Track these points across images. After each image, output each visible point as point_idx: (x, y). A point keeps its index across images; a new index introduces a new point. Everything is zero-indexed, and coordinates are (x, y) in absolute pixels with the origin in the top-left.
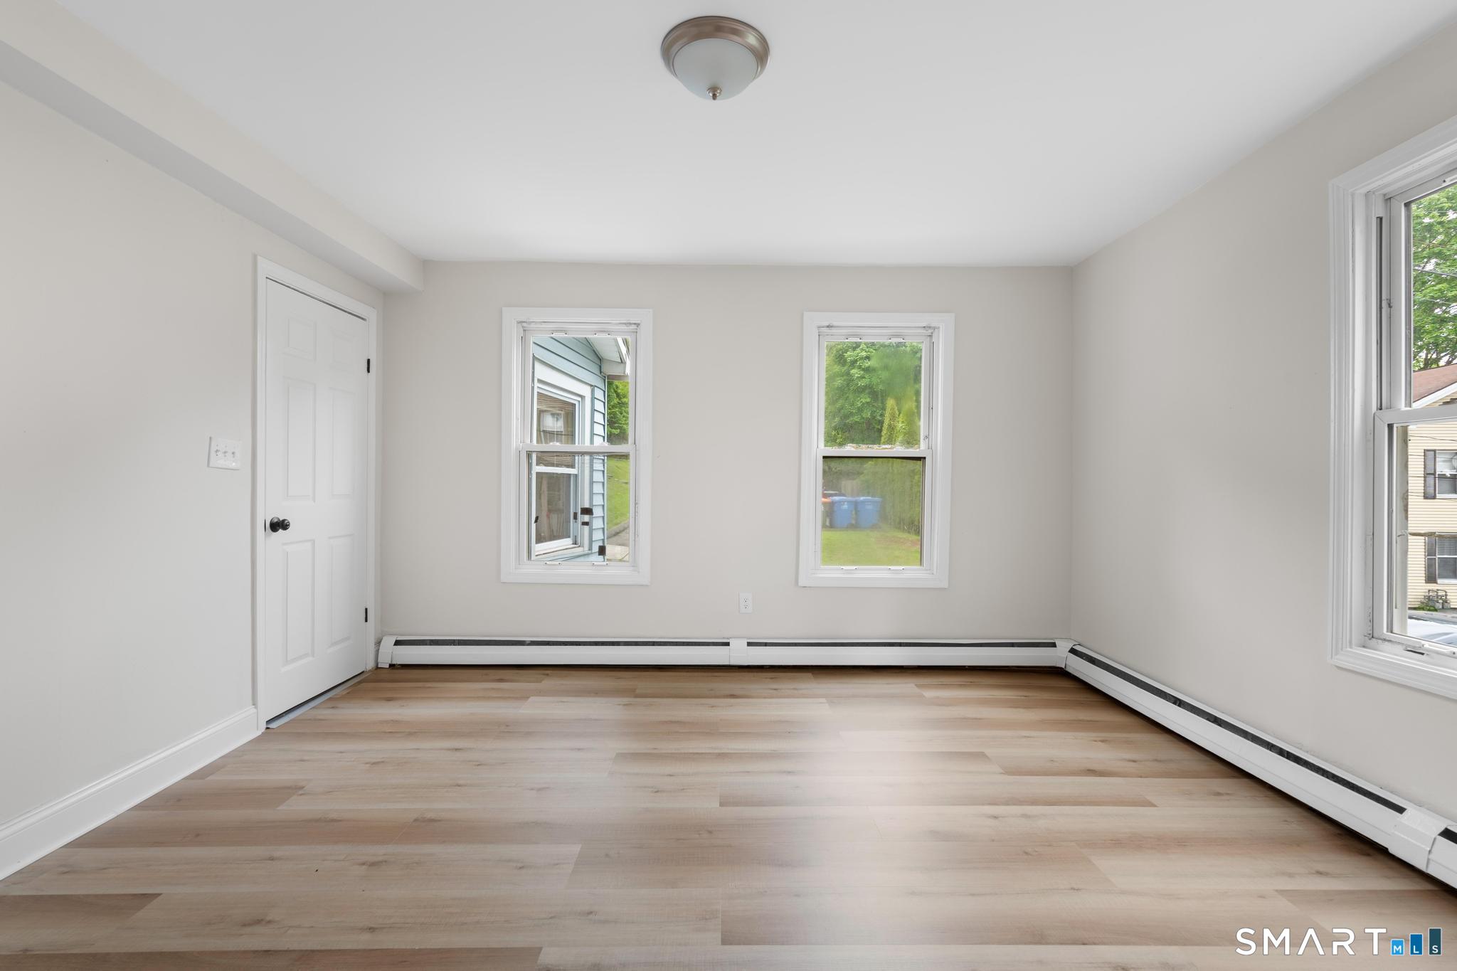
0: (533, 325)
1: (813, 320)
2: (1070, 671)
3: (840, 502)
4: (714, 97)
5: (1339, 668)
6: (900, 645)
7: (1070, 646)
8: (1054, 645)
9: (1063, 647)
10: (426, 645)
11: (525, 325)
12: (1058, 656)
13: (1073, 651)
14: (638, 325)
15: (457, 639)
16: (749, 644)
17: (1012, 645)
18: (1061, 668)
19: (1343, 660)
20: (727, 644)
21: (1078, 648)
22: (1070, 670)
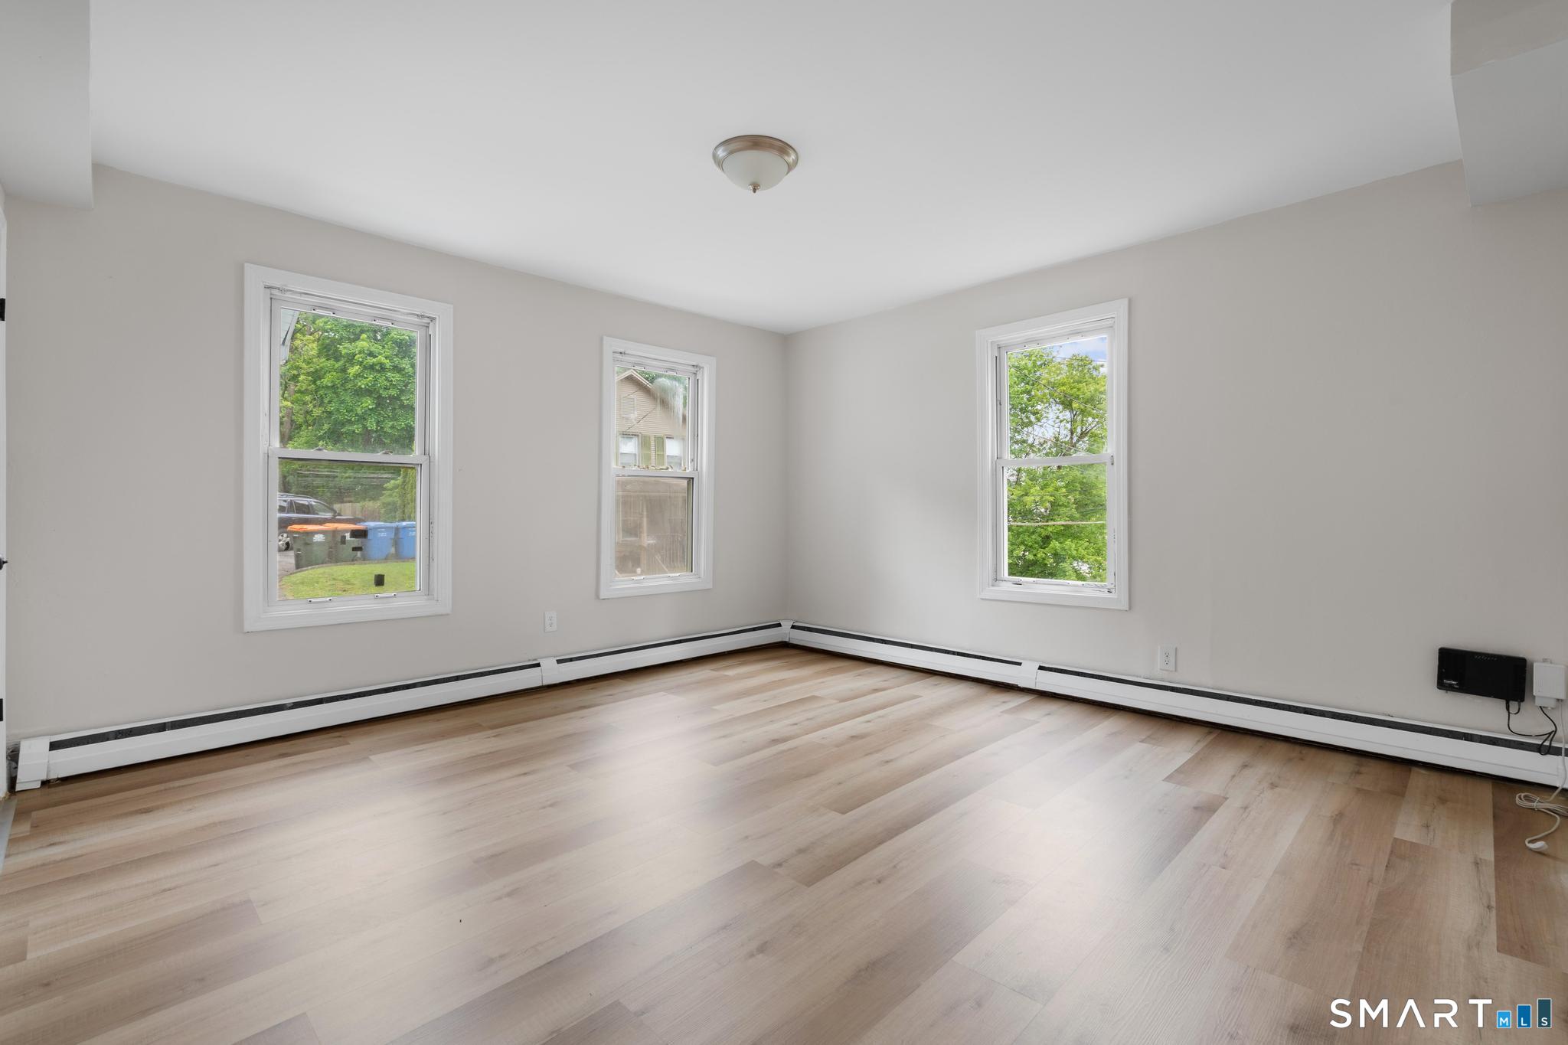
0: (288, 295)
1: (611, 345)
2: (795, 643)
3: (375, 528)
4: (754, 190)
5: (982, 599)
6: (680, 642)
7: (791, 624)
8: (779, 625)
9: (786, 625)
10: (108, 740)
11: (275, 292)
12: (785, 633)
13: (793, 627)
14: (433, 319)
15: (170, 720)
16: (559, 662)
17: (754, 629)
18: (786, 642)
19: (987, 595)
20: (538, 665)
21: (796, 624)
22: (792, 642)
